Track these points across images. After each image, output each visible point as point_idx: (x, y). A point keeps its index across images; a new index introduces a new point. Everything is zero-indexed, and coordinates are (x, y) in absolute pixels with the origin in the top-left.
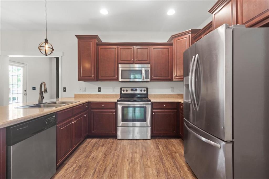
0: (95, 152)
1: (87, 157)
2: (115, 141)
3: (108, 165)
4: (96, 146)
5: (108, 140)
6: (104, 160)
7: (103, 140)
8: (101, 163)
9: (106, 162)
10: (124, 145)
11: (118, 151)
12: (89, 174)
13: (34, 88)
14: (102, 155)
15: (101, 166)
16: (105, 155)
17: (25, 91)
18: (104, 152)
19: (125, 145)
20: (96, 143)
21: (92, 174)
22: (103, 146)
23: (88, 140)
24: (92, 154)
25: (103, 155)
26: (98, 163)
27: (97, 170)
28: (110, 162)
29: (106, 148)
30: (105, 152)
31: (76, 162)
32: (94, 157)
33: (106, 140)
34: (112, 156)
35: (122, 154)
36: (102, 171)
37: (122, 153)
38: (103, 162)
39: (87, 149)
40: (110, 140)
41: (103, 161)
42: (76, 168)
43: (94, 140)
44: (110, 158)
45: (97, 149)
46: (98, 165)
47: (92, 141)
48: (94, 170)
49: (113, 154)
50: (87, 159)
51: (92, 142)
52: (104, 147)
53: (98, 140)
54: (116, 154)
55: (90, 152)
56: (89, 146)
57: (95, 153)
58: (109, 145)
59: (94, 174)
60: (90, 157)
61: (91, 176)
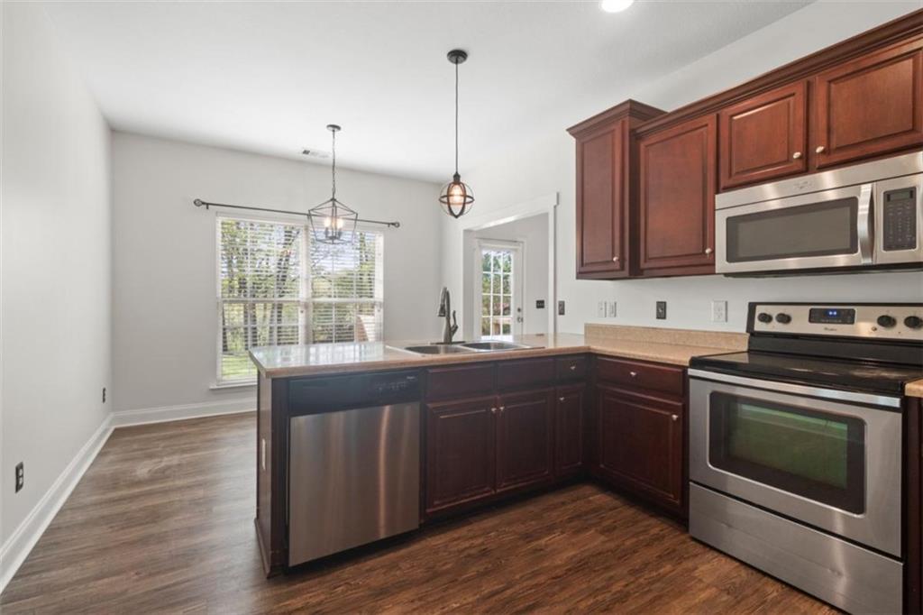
0: (565, 535)
1: (528, 537)
2: (673, 538)
3: (553, 604)
4: (587, 520)
5: (653, 521)
6: (558, 579)
7: (629, 512)
8: (542, 579)
9: (557, 588)
10: (697, 573)
11: (641, 580)
12: (482, 586)
13: (540, 304)
14: (571, 559)
15: (531, 589)
16: (581, 567)
17: (519, 310)
18: (586, 554)
19: (695, 578)
20: (596, 512)
21: (486, 592)
22: (607, 531)
23: (587, 490)
24: (547, 539)
25: (574, 560)
26: (535, 574)
27: (509, 592)
28: (570, 596)
29: (612, 545)
30: (592, 556)
31: (492, 534)
32: (541, 550)
33: (641, 516)
34: (598, 582)
35: (641, 602)
36: (515, 606)
37: (650, 597)
38: (549, 582)
39: (555, 514)
40: (656, 526)
41: (554, 578)
42: (473, 551)
43: (599, 498)
44: (584, 586)
45: (578, 532)
46: (527, 579)
47: (591, 498)
48: (501, 586)
49: (611, 578)
50: (520, 543)
51: (590, 502)
52: (606, 539)
53: (617, 503)
54: (617, 587)
55: (550, 530)
56: (569, 507)
57: (561, 540)
58: (634, 540)
59: (489, 597)
60: (534, 544)
61: (478, 596)
